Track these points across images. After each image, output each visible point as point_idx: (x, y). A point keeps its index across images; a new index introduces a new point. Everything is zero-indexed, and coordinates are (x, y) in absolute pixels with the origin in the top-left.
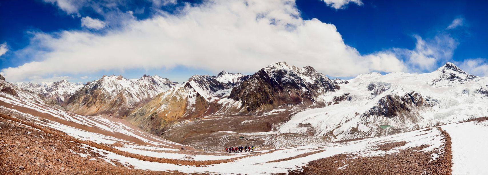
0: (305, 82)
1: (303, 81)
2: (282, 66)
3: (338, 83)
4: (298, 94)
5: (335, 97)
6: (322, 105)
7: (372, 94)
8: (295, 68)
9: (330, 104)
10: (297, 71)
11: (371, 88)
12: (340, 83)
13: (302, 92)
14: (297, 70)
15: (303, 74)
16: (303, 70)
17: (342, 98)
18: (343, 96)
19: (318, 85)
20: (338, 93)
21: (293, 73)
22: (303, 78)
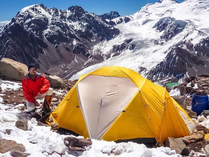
0: (74, 30)
1: (71, 29)
2: (40, 12)
3: (116, 23)
4: (69, 49)
5: (114, 47)
6: (99, 58)
7: (161, 37)
8: (57, 11)
9: (108, 56)
10: (59, 15)
11: (161, 26)
12: (119, 23)
13: (72, 45)
14: (60, 13)
15: (70, 18)
16: (69, 13)
17: (122, 47)
18: (124, 43)
19: (91, 31)
20: (118, 41)
21: (57, 21)
22: (70, 24)
